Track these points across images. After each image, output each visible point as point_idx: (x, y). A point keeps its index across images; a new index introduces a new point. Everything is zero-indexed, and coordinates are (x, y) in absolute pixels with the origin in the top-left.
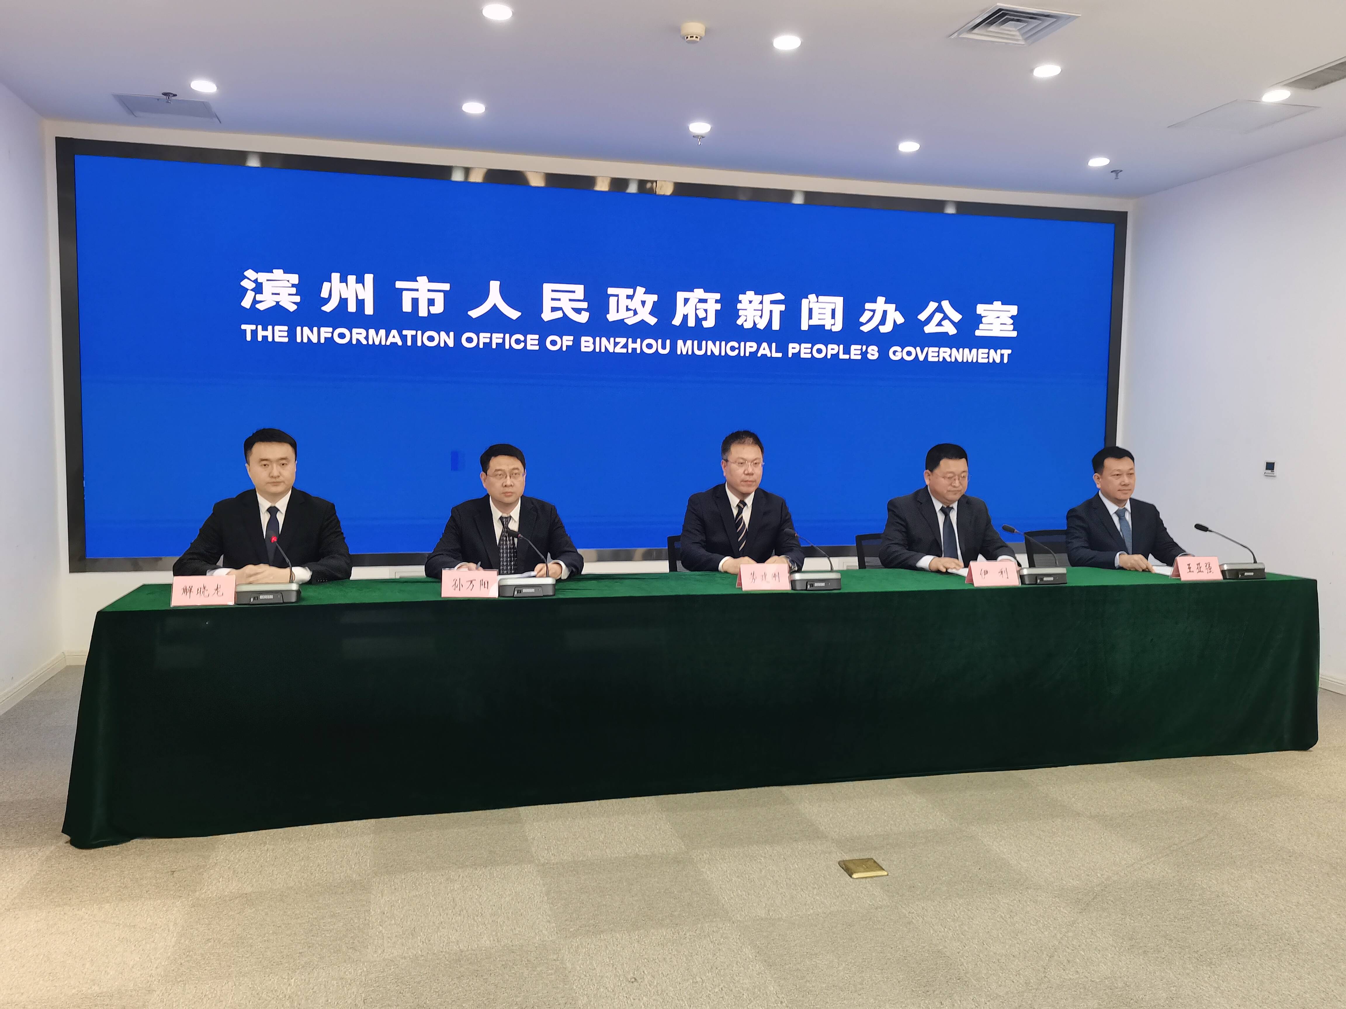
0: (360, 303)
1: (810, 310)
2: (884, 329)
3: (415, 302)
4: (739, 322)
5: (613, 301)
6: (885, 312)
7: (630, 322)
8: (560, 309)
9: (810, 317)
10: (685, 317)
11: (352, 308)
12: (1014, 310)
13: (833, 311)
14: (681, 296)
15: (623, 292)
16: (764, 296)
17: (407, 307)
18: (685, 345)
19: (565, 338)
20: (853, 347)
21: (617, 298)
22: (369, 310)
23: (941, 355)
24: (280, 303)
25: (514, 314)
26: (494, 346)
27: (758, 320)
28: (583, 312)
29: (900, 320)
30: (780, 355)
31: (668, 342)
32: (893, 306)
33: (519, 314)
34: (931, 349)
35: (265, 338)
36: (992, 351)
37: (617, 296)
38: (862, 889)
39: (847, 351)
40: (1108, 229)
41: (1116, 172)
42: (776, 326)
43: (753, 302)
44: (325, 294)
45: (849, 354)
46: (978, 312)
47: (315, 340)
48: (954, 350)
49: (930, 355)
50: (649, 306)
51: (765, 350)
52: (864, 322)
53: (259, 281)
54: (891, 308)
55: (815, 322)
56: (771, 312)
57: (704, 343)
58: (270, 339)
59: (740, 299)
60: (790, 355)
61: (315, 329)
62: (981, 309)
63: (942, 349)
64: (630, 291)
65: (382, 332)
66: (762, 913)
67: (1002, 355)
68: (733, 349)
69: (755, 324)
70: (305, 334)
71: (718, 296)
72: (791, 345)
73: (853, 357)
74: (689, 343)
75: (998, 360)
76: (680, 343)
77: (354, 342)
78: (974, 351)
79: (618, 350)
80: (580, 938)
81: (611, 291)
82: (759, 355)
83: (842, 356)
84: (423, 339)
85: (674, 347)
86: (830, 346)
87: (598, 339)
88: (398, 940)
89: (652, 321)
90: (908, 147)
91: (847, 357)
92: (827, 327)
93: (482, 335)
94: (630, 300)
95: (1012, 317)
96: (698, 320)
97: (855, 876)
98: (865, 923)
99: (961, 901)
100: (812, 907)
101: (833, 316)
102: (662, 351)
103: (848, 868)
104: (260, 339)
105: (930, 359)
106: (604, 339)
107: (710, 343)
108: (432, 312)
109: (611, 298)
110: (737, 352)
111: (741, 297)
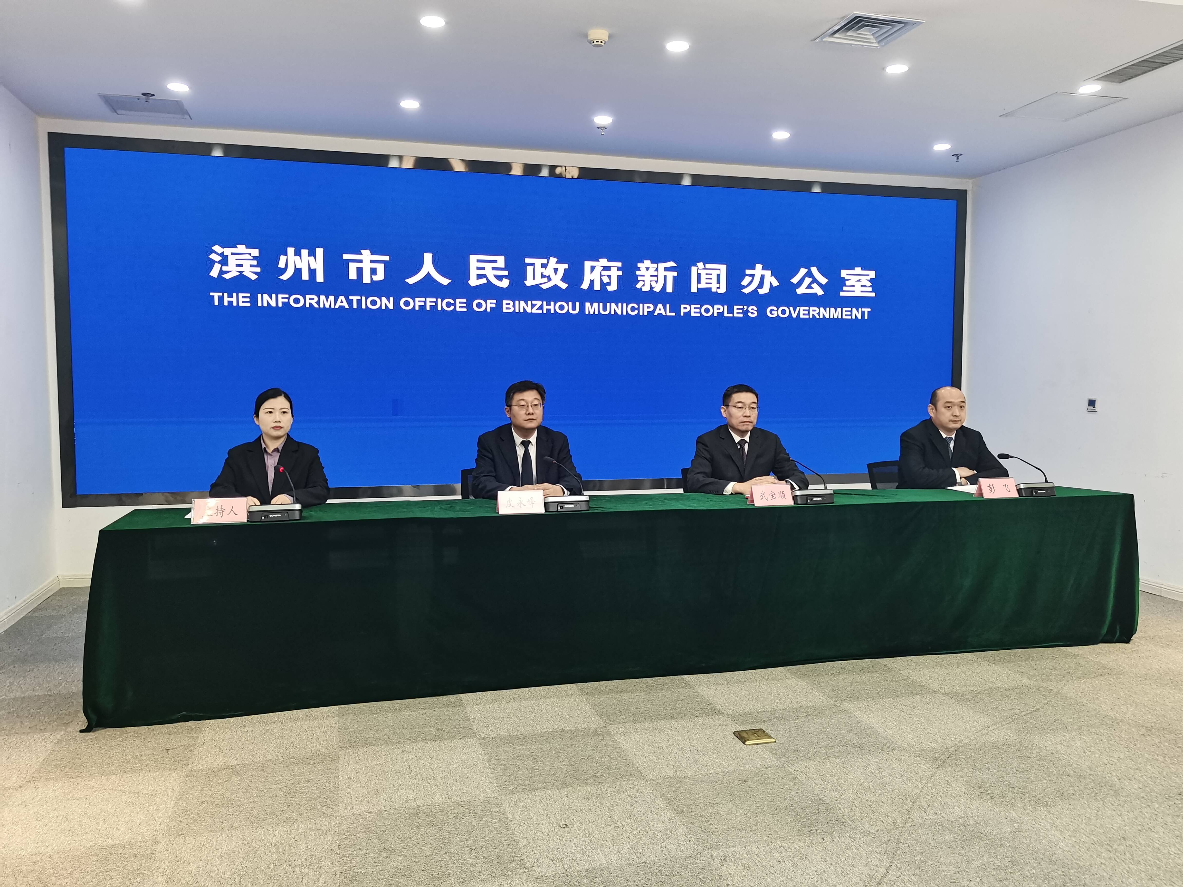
0: (312, 272)
1: (699, 275)
2: (761, 291)
3: (360, 271)
4: (638, 286)
5: (529, 269)
6: (763, 277)
7: (544, 287)
8: (484, 276)
9: (699, 282)
10: (592, 282)
11: (305, 276)
12: (872, 274)
13: (718, 276)
14: (588, 264)
15: (538, 262)
16: (659, 264)
17: (353, 275)
18: (592, 307)
19: (489, 301)
20: (736, 307)
21: (533, 267)
22: (320, 278)
23: (811, 313)
24: (243, 273)
25: (445, 281)
26: (428, 308)
27: (654, 284)
28: (504, 279)
29: (775, 283)
30: (674, 314)
31: (577, 304)
32: (770, 272)
33: (449, 281)
34: (802, 308)
35: (231, 303)
36: (854, 310)
37: (533, 264)
38: (754, 753)
39: (730, 311)
40: (952, 204)
41: (957, 156)
42: (670, 289)
43: (649, 269)
44: (281, 265)
45: (733, 313)
46: (842, 276)
47: (273, 304)
48: (822, 309)
49: (802, 312)
50: (561, 273)
51: (660, 310)
52: (745, 285)
53: (225, 254)
54: (768, 273)
55: (703, 285)
56: (665, 277)
57: (608, 304)
58: (235, 304)
59: (638, 266)
60: (682, 314)
61: (274, 296)
62: (844, 273)
63: (811, 309)
64: (544, 261)
65: (332, 298)
66: (671, 773)
67: (863, 313)
68: (633, 309)
69: (652, 288)
70: (265, 300)
71: (619, 264)
72: (682, 306)
73: (735, 315)
74: (595, 305)
75: (859, 317)
76: (588, 305)
77: (307, 306)
78: (839, 310)
79: (534, 311)
80: (518, 794)
81: (527, 260)
82: (656, 314)
83: (726, 315)
84: (366, 303)
85: (582, 308)
86: (716, 307)
87: (517, 302)
88: (364, 799)
89: (564, 286)
90: (780, 135)
91: (731, 315)
92: (714, 290)
93: (417, 300)
94: (545, 269)
95: (871, 280)
96: (603, 285)
97: (747, 743)
98: (758, 779)
99: (838, 761)
100: (712, 768)
101: (718, 282)
102: (571, 311)
103: (741, 736)
104: (226, 304)
105: (802, 316)
106: (522, 303)
107: (613, 305)
108: (374, 280)
109: (528, 267)
110: (636, 312)
111: (639, 265)
